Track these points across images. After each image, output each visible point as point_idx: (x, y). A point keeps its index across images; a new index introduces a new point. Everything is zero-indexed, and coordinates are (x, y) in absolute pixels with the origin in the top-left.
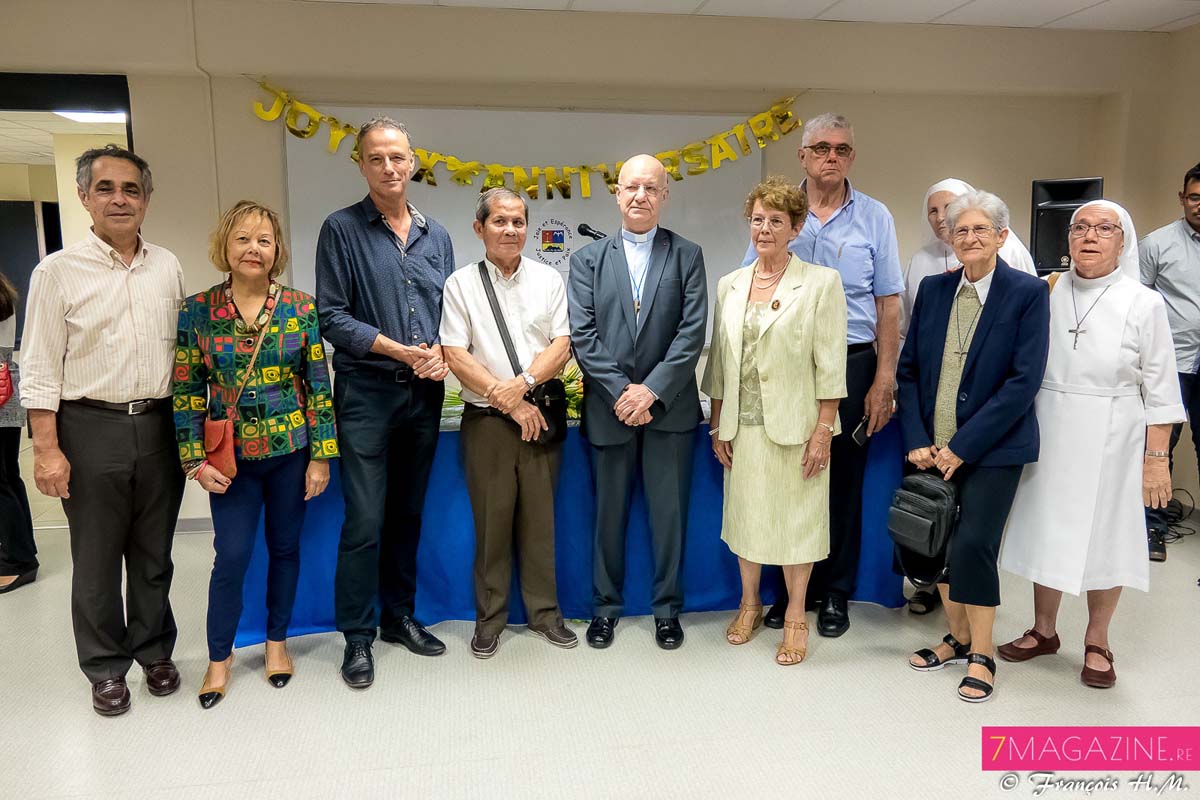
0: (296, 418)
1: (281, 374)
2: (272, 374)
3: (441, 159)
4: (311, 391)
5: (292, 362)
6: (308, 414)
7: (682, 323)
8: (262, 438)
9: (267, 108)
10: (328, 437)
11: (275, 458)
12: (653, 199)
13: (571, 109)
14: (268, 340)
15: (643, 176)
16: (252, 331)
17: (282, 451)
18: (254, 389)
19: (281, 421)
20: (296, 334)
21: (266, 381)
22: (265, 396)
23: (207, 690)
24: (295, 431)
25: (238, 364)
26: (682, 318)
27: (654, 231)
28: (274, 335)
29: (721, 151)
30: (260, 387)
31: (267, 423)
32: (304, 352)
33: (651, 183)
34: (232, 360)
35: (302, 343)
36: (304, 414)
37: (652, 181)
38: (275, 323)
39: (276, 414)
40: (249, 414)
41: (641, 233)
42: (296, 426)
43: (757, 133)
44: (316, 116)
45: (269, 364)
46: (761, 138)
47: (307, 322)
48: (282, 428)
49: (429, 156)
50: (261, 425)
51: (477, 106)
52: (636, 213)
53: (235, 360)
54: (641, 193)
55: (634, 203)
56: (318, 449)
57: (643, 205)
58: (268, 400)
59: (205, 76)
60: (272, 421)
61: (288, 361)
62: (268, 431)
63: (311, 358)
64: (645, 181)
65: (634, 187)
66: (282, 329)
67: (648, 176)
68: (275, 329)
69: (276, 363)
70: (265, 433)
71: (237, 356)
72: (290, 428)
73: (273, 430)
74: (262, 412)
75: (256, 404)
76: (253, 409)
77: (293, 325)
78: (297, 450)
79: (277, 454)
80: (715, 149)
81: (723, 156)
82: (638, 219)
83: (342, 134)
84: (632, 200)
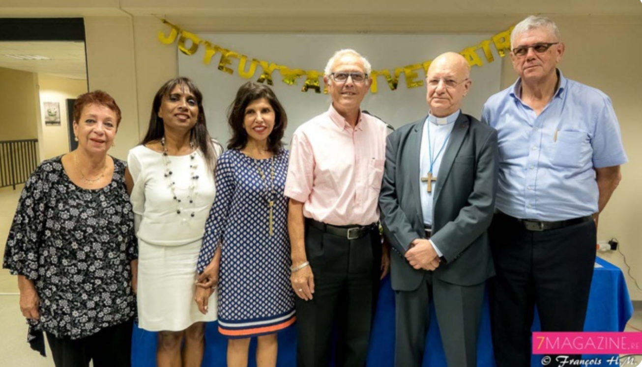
3: (277, 67)
7: (472, 194)
9: (167, 36)
12: (451, 90)
15: (443, 71)
26: (472, 190)
27: (455, 116)
33: (450, 77)
37: (452, 74)
41: (443, 117)
43: (499, 46)
44: (197, 41)
46: (502, 50)
49: (269, 65)
52: (437, 102)
54: (441, 86)
55: (435, 95)
57: (443, 96)
59: (129, 16)
64: (444, 76)
65: (435, 81)
67: (447, 71)
81: (473, 63)
82: (438, 107)
83: (213, 52)
84: (434, 92)
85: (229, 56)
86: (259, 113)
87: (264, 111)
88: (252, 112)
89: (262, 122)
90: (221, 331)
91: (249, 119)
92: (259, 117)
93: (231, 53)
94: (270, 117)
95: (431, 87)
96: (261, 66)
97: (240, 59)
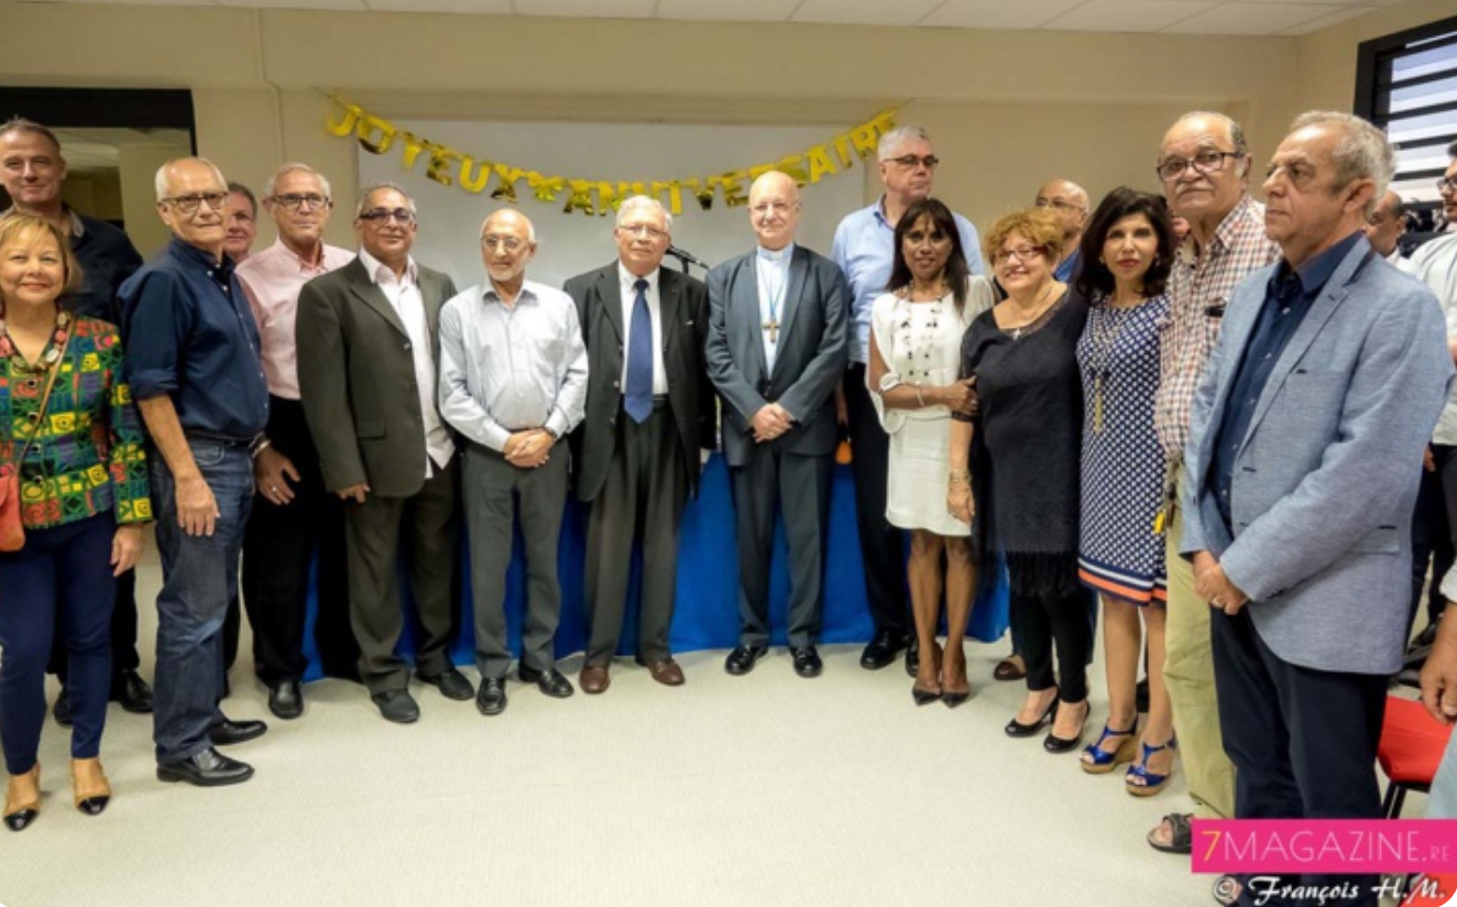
0: (96, 475)
1: (76, 422)
2: (63, 423)
3: (523, 174)
4: (119, 440)
5: (91, 407)
6: (113, 469)
7: (821, 343)
8: (48, 500)
9: (339, 123)
10: (141, 496)
11: (70, 525)
12: (783, 214)
13: (660, 121)
14: (59, 381)
15: (771, 194)
16: (37, 371)
17: (75, 515)
18: (39, 441)
19: (75, 478)
20: (97, 373)
21: (56, 431)
22: (54, 449)
23: (13, 809)
24: (94, 491)
25: (16, 412)
26: (821, 339)
27: (790, 249)
28: (67, 374)
29: (820, 163)
30: (46, 438)
31: (57, 482)
32: (106, 395)
33: (780, 200)
34: (7, 407)
35: (104, 383)
36: (107, 469)
37: (781, 197)
38: (67, 360)
39: (69, 469)
40: (31, 472)
41: (777, 250)
42: (96, 483)
44: (391, 131)
45: (60, 410)
47: (110, 358)
48: (78, 487)
49: (509, 171)
50: (48, 484)
51: (559, 119)
52: (768, 231)
53: (11, 406)
54: (770, 213)
55: (765, 222)
56: (126, 510)
57: (774, 223)
58: (58, 455)
59: (274, 89)
60: (63, 479)
61: (86, 406)
62: (59, 491)
63: (117, 401)
64: (773, 198)
66: (77, 367)
67: (776, 193)
68: (67, 368)
69: (69, 408)
70: (54, 494)
71: (15, 402)
72: (89, 486)
73: (65, 490)
74: (49, 469)
75: (41, 460)
76: (37, 468)
77: (92, 362)
78: (99, 514)
79: (72, 518)
80: (814, 163)
81: (822, 169)
82: (771, 238)
83: (415, 149)
84: (763, 219)
85: (444, 156)
86: (1129, 236)
87: (1140, 233)
88: (1120, 234)
89: (1132, 251)
90: (1083, 575)
91: (1113, 247)
92: (1129, 241)
93: (448, 151)
94: (1148, 244)
95: (757, 215)
96: (497, 172)
97: (461, 162)
